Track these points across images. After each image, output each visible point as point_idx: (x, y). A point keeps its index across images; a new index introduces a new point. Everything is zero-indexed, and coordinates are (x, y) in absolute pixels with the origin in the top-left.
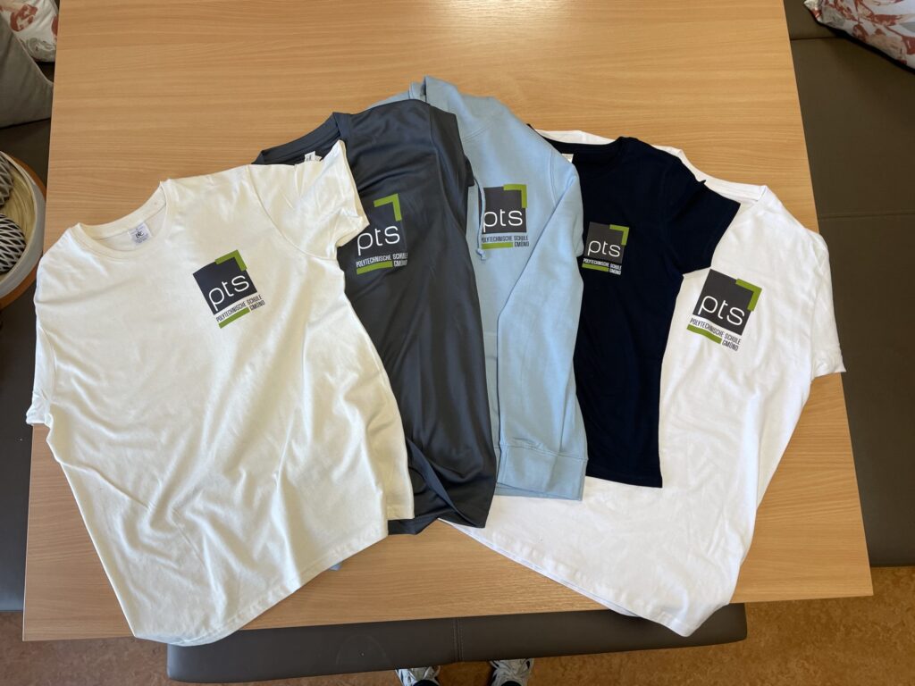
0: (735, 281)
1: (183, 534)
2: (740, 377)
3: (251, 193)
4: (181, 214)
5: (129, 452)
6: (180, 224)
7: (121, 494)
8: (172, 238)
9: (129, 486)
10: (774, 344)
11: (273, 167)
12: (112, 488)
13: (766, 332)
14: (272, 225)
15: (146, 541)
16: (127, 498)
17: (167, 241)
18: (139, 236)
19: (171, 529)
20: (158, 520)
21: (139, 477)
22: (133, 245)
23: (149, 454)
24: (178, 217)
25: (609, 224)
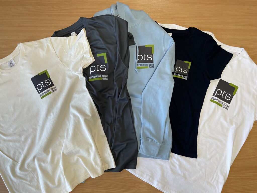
0: (229, 83)
1: (31, 172)
2: (228, 119)
3: (51, 48)
4: (26, 56)
5: (11, 144)
6: (25, 60)
7: (9, 158)
8: (23, 65)
9: (12, 155)
10: (241, 108)
11: (59, 38)
12: (6, 156)
13: (239, 103)
14: (59, 60)
15: (18, 174)
16: (11, 160)
17: (21, 66)
18: (11, 65)
19: (27, 171)
20: (22, 168)
21: (15, 153)
22: (9, 68)
23: (18, 144)
24: (25, 57)
25: (184, 61)
